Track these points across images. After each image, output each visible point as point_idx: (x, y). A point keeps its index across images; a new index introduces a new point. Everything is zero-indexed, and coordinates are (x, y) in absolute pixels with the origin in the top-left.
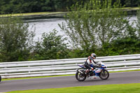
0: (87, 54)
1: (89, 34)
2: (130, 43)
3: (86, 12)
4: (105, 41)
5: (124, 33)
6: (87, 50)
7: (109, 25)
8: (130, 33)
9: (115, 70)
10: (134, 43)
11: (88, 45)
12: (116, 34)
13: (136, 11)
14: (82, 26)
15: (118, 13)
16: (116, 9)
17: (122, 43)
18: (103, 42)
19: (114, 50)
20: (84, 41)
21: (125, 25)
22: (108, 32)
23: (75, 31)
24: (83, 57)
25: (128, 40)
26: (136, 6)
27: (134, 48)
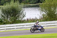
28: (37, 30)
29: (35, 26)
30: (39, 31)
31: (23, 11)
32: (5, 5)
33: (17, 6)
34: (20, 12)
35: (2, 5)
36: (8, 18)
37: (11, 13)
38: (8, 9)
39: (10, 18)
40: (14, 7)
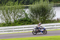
0: (8, 25)
1: (8, 16)
2: (26, 20)
3: (7, 7)
4: (15, 19)
5: (23, 16)
6: (7, 23)
7: (17, 13)
8: (26, 16)
9: (20, 32)
10: (28, 20)
11: (8, 21)
12: (20, 16)
13: (28, 7)
14: (5, 13)
15: (21, 7)
16: (20, 6)
17: (23, 20)
18: (14, 20)
19: (19, 23)
20: (6, 19)
21: (24, 12)
22: (16, 16)
23: (2, 15)
24: (6, 26)
25: (25, 19)
26: (28, 4)
27: (28, 22)
28: (39, 32)
29: (37, 28)
30: (41, 33)
31: (53, 11)
32: (34, 4)
33: (46, 5)
34: (49, 11)
35: (31, 4)
36: (37, 18)
37: (41, 12)
38: (38, 8)
39: (39, 18)
40: (43, 6)
